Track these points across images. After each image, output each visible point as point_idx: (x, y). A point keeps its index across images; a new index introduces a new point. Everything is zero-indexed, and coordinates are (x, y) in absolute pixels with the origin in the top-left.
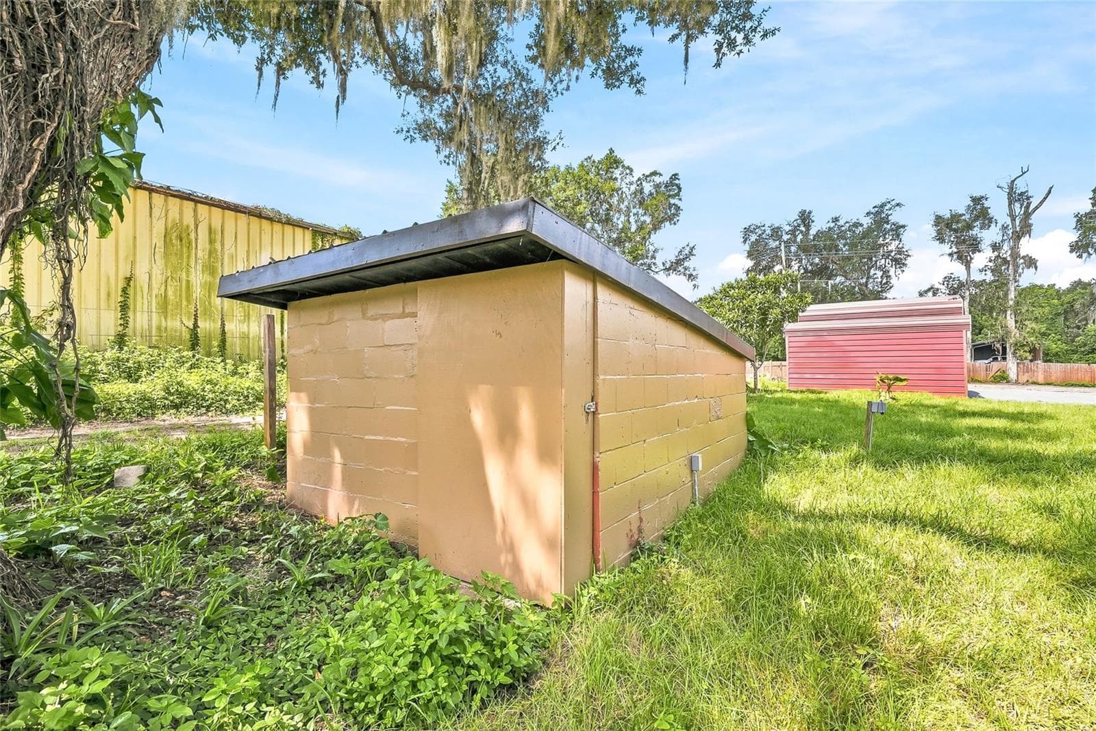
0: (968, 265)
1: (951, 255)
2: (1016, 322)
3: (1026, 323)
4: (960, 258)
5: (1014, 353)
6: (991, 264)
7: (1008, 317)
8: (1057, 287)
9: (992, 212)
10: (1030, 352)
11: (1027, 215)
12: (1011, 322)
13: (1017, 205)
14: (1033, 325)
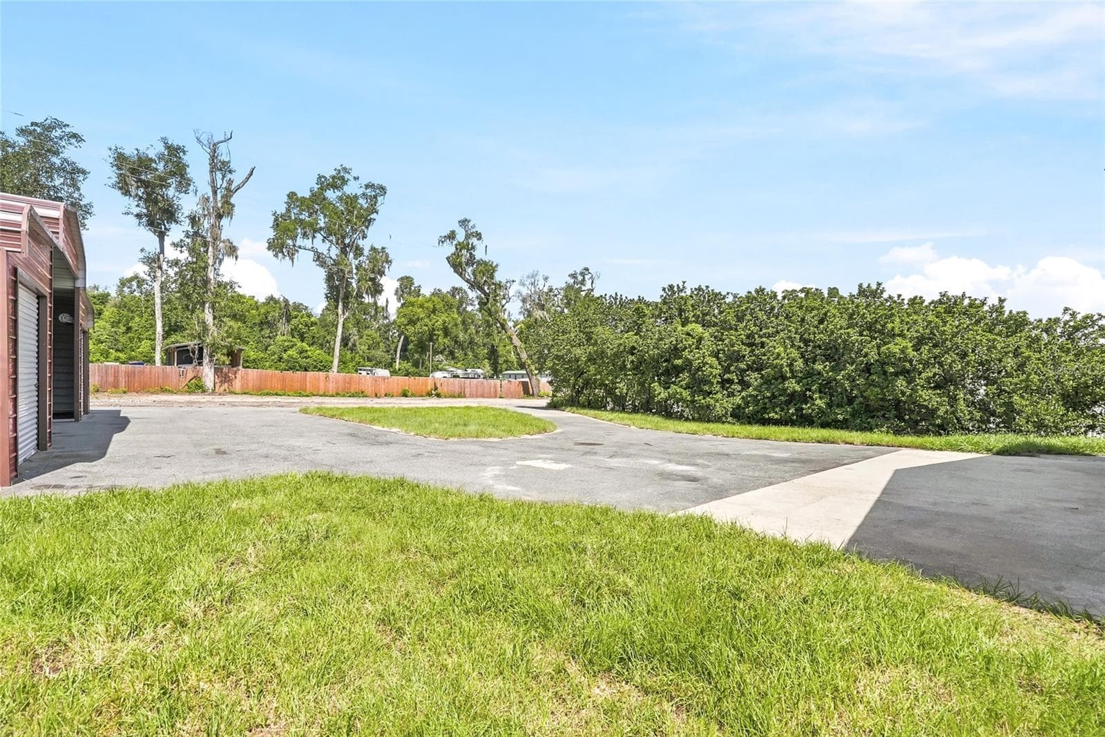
0: (162, 236)
1: (139, 216)
2: (215, 318)
3: (224, 320)
4: (151, 224)
5: (211, 356)
6: (189, 240)
7: (206, 311)
8: (255, 299)
9: (191, 172)
10: (228, 355)
11: (229, 192)
12: (208, 317)
13: (219, 175)
14: (232, 323)
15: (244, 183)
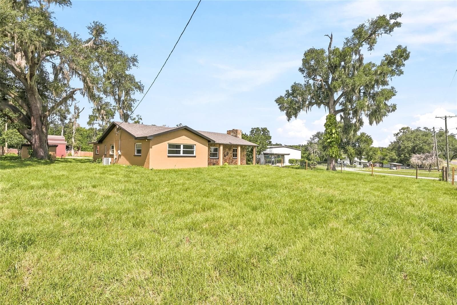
5: (73, 149)
8: (86, 128)
10: (77, 148)
11: (79, 113)
12: (73, 140)
13: (76, 110)
14: (78, 142)
15: (82, 111)
